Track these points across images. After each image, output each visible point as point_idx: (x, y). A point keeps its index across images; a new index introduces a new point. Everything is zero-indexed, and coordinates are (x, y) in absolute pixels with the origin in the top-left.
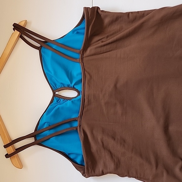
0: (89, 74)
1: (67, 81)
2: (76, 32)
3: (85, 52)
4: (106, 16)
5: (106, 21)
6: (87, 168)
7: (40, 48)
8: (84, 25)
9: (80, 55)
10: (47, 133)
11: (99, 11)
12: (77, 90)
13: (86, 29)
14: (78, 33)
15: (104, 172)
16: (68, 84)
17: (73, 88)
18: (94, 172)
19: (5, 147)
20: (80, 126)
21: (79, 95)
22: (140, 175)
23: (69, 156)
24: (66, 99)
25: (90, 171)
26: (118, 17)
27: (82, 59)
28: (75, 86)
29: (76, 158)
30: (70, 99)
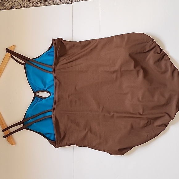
0: (59, 81)
1: (42, 87)
2: (48, 54)
3: (56, 67)
4: (67, 44)
5: (67, 47)
6: (57, 141)
7: (24, 64)
8: (53, 49)
9: (53, 69)
10: (31, 121)
11: (62, 41)
12: (49, 92)
13: (55, 51)
14: (49, 55)
15: (68, 144)
16: (43, 88)
17: (47, 91)
18: (62, 144)
19: (3, 131)
20: (53, 115)
21: (50, 95)
22: (90, 144)
23: (46, 136)
24: (43, 98)
25: (59, 143)
26: (74, 45)
27: (54, 71)
28: (47, 90)
29: (50, 137)
30: (45, 98)
